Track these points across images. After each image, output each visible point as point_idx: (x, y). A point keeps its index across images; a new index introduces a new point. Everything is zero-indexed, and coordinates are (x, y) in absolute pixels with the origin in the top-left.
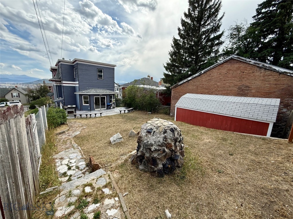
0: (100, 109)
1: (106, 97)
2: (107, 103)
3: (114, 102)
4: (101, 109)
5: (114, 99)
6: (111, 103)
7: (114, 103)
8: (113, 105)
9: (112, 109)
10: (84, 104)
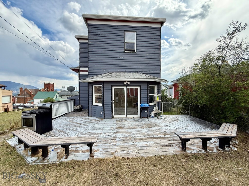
0: (125, 116)
1: (139, 88)
2: (140, 104)
3: (158, 100)
4: (128, 116)
5: (158, 93)
6: (151, 104)
7: (158, 103)
8: (157, 108)
9: (153, 117)
10: (94, 104)
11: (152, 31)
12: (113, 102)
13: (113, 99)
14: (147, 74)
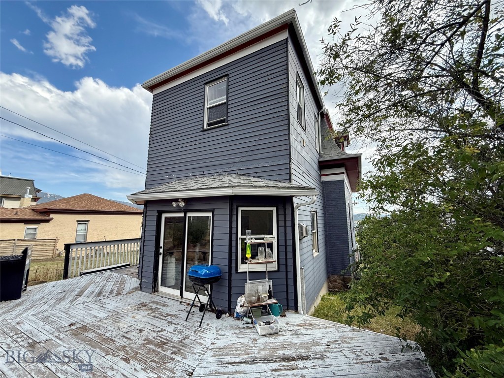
1: (211, 215)
11: (265, 58)
12: (161, 251)
13: (162, 245)
14: (252, 175)
